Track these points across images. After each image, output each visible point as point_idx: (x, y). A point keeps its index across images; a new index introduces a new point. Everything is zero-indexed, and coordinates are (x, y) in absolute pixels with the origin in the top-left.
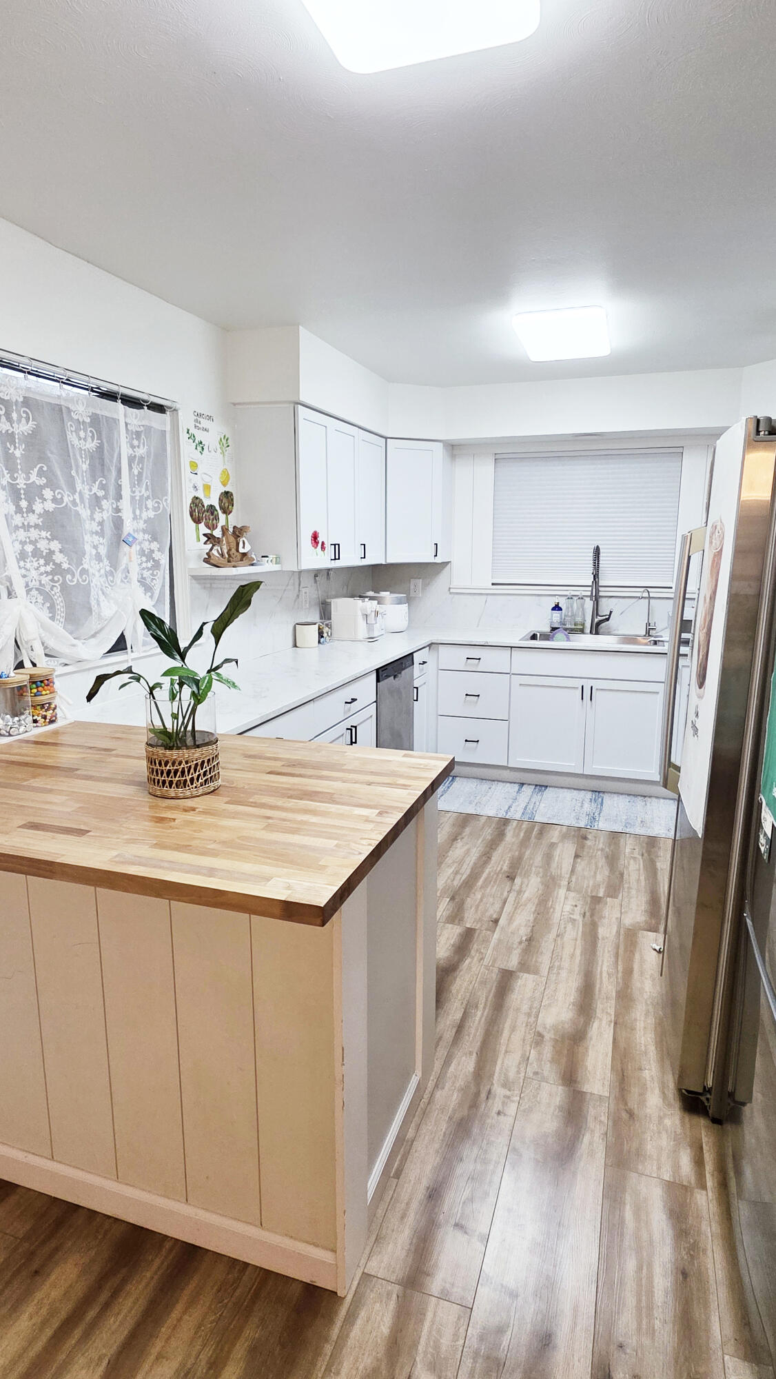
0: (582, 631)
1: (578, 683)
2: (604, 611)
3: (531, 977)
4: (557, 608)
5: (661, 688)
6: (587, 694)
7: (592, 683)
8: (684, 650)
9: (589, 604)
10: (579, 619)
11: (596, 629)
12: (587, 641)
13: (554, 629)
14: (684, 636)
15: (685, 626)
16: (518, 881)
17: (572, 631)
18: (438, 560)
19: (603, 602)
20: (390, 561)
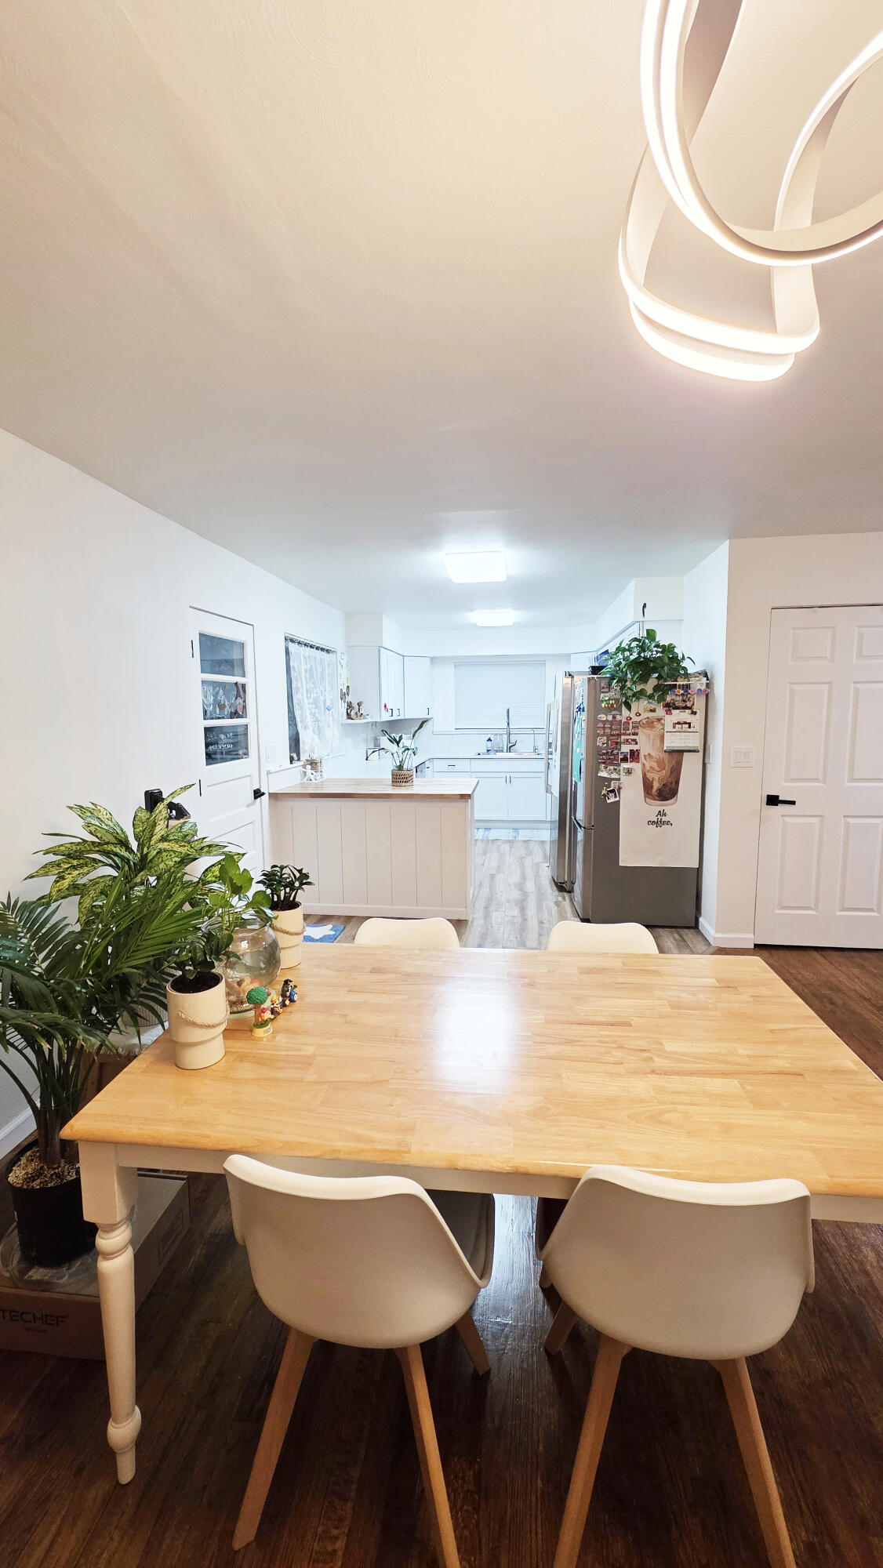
0: (502, 751)
1: (504, 775)
2: (513, 740)
3: (502, 875)
4: (489, 740)
5: (543, 775)
6: (509, 781)
7: (512, 775)
8: (550, 756)
9: (505, 737)
10: (501, 746)
11: (509, 749)
12: (506, 755)
13: (488, 751)
14: (550, 750)
15: (550, 745)
16: (488, 855)
17: (497, 751)
18: (429, 717)
19: (511, 736)
20: (406, 717)
